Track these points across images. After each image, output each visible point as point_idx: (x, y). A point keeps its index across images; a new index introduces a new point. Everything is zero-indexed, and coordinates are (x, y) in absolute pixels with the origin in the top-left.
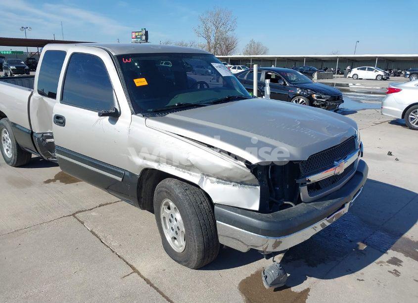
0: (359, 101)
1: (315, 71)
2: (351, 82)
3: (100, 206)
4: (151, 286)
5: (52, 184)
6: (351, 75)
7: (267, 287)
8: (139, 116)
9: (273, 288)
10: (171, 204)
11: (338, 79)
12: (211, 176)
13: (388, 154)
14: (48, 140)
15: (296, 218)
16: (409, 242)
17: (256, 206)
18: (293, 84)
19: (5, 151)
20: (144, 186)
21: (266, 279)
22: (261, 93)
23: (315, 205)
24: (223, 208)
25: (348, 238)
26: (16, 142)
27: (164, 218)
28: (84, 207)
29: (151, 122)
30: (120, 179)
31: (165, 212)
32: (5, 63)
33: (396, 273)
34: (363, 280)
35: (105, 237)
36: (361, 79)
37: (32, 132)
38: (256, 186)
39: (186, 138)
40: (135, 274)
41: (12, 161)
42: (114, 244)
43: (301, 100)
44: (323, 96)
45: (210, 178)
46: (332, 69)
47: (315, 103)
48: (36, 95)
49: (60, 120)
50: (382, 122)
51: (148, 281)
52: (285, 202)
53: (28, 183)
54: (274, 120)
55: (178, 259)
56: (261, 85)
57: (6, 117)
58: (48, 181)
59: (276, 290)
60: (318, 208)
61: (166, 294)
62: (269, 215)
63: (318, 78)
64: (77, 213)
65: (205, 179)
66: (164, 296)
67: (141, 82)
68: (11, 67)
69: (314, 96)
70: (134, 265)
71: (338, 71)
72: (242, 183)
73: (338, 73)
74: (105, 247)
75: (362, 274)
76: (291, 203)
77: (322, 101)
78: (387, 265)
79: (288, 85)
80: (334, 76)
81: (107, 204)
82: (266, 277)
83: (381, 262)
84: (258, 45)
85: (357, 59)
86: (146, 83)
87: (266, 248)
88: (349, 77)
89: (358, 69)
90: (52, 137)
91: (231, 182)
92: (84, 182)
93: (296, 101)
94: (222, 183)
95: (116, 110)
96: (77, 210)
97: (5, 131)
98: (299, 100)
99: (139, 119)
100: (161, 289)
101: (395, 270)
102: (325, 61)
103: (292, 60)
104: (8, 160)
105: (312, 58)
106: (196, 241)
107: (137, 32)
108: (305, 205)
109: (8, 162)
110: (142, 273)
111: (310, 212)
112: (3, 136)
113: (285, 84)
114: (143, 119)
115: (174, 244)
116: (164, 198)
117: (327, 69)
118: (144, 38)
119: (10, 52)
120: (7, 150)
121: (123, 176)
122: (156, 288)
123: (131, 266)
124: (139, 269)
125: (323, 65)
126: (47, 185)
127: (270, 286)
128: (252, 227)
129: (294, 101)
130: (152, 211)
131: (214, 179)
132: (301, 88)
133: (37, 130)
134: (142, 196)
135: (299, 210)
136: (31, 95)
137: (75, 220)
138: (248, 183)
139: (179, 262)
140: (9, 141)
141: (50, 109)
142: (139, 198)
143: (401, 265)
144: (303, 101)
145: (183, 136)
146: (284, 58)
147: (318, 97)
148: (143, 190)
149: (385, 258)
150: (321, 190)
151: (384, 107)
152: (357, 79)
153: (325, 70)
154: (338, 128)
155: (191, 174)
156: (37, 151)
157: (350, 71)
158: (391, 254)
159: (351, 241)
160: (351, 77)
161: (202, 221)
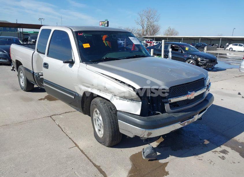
0: (229, 64)
1: (206, 46)
2: (228, 53)
3: (65, 113)
4: (83, 153)
5: (42, 101)
6: (228, 48)
7: (144, 158)
8: (84, 63)
9: (148, 159)
10: (98, 111)
11: (220, 51)
12: (116, 96)
13: (238, 94)
14: (41, 77)
15: (160, 120)
16: (237, 142)
17: (138, 113)
18: (187, 52)
19: (21, 83)
20: (85, 102)
21: (144, 153)
22: (166, 56)
23: (174, 114)
24: (121, 113)
25: (200, 138)
26: (26, 78)
27: (95, 119)
28: (57, 113)
29: (89, 67)
30: (73, 97)
31: (95, 116)
32: (29, 38)
33: (223, 158)
34: (202, 160)
35: (65, 128)
36: (235, 51)
37: (34, 72)
38: (140, 102)
39: (105, 75)
40: (76, 147)
41: (24, 88)
42: (68, 132)
43: (191, 62)
44: (205, 60)
45: (116, 97)
46: (217, 45)
47: (200, 63)
48: (36, 52)
49: (46, 65)
50: (241, 76)
51: (82, 151)
52: (157, 112)
53: (31, 100)
54: (156, 67)
55: (100, 141)
56: (166, 52)
57: (22, 65)
58: (41, 99)
59: (149, 160)
60: (175, 116)
61: (90, 158)
62: (145, 118)
63: (207, 50)
64: (52, 115)
65: (114, 97)
66: (88, 159)
67: (86, 46)
68: (33, 40)
69: (199, 59)
70: (77, 143)
71: (221, 46)
72: (132, 100)
73: (221, 47)
74: (64, 133)
75: (203, 157)
76: (160, 113)
77: (204, 63)
78: (219, 153)
79: (184, 52)
80: (217, 49)
81: (69, 112)
82: (144, 152)
83: (216, 151)
84: (173, 30)
85: (233, 39)
86: (89, 46)
87: (144, 136)
88: (227, 50)
89: (233, 45)
90: (42, 75)
91: (127, 99)
92: (60, 101)
93: (188, 62)
94: (122, 100)
95: (73, 60)
96: (53, 114)
97: (21, 72)
98: (190, 61)
99: (84, 65)
100: (88, 156)
101: (223, 156)
102: (213, 40)
103: (193, 39)
104: (22, 87)
105: (205, 38)
106: (108, 131)
107: (103, 22)
108: (167, 114)
109: (22, 89)
110: (80, 147)
111: (169, 118)
112: (20, 75)
113: (182, 52)
114: (85, 65)
115: (99, 133)
116: (94, 108)
117: (214, 44)
118: (106, 25)
119: (33, 32)
120: (22, 82)
121: (75, 96)
122: (85, 155)
123: (75, 143)
124: (79, 145)
125: (212, 42)
126: (40, 101)
127: (146, 158)
128: (135, 123)
129: (187, 62)
130: (90, 115)
131: (118, 98)
132: (191, 55)
133: (35, 71)
134: (84, 106)
135: (163, 116)
136: (34, 52)
137: (51, 119)
138: (135, 100)
139: (101, 143)
140: (23, 78)
141: (42, 60)
142: (83, 108)
143: (227, 154)
144: (192, 62)
145: (103, 74)
146: (187, 38)
147: (201, 60)
148: (85, 104)
149: (218, 149)
150: (179, 107)
151: (241, 67)
152: (232, 51)
153: (212, 45)
154: (193, 73)
155: (106, 95)
156: (36, 82)
157: (228, 46)
158: (223, 147)
159: (201, 139)
160: (228, 49)
161: (112, 120)
